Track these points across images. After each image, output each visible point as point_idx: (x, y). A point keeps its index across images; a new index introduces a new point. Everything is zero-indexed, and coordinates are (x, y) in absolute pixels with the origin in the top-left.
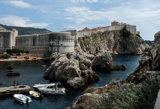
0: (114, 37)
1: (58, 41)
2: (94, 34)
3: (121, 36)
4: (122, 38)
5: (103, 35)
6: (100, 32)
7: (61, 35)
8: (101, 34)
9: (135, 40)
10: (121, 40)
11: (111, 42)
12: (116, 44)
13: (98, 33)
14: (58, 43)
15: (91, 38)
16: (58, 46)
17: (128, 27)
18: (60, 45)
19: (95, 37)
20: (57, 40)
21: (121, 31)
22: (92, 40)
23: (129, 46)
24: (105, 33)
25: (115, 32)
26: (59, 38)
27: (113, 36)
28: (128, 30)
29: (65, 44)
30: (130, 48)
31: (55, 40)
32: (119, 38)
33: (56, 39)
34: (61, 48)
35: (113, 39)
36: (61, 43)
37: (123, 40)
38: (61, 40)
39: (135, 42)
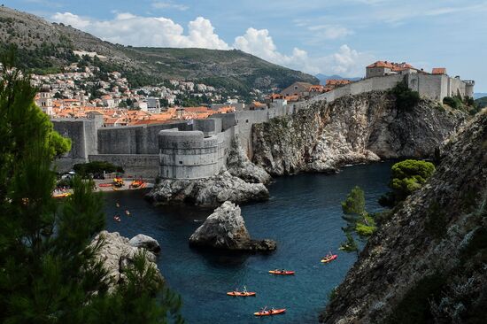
0: (369, 113)
1: (174, 155)
2: (301, 111)
3: (392, 109)
4: (394, 111)
5: (331, 110)
6: (320, 102)
7: (179, 141)
8: (326, 106)
9: (435, 119)
10: (391, 118)
11: (357, 128)
12: (375, 131)
13: (314, 106)
14: (174, 159)
15: (290, 123)
16: (174, 166)
17: (413, 80)
18: (178, 164)
19: (304, 118)
20: (170, 152)
21: (389, 93)
22: (292, 130)
23: (414, 135)
24: (336, 102)
25: (370, 97)
26: (175, 147)
27: (364, 108)
28: (413, 88)
29: (189, 159)
30: (419, 141)
31: (167, 151)
32: (384, 114)
33: (168, 149)
34: (179, 170)
35: (364, 117)
36: (179, 157)
37: (397, 117)
38: (180, 151)
39: (434, 124)
